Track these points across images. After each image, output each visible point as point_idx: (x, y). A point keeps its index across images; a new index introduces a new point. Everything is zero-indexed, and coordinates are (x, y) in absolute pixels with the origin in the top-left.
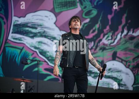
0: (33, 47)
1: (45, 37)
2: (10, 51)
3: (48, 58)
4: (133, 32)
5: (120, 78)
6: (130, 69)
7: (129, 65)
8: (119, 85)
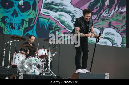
1: (64, 11)
2: (41, 21)
3: (66, 25)
4: (122, 9)
5: (113, 39)
6: (120, 33)
7: (119, 31)
8: (113, 43)
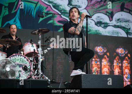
0: (47, 1)
3: (61, 11)
5: (128, 27)
